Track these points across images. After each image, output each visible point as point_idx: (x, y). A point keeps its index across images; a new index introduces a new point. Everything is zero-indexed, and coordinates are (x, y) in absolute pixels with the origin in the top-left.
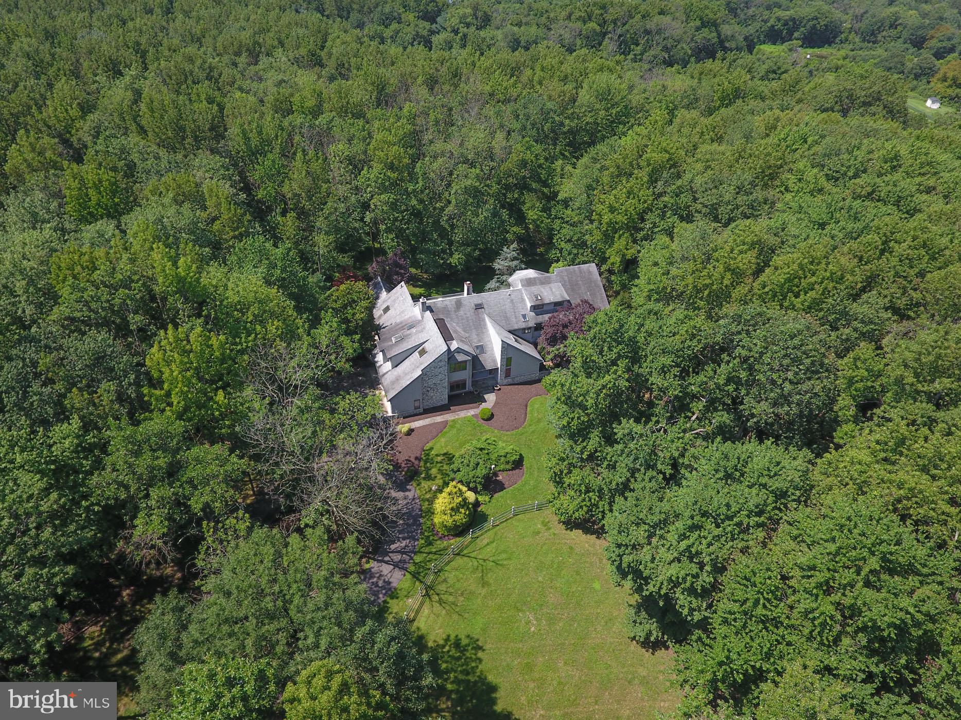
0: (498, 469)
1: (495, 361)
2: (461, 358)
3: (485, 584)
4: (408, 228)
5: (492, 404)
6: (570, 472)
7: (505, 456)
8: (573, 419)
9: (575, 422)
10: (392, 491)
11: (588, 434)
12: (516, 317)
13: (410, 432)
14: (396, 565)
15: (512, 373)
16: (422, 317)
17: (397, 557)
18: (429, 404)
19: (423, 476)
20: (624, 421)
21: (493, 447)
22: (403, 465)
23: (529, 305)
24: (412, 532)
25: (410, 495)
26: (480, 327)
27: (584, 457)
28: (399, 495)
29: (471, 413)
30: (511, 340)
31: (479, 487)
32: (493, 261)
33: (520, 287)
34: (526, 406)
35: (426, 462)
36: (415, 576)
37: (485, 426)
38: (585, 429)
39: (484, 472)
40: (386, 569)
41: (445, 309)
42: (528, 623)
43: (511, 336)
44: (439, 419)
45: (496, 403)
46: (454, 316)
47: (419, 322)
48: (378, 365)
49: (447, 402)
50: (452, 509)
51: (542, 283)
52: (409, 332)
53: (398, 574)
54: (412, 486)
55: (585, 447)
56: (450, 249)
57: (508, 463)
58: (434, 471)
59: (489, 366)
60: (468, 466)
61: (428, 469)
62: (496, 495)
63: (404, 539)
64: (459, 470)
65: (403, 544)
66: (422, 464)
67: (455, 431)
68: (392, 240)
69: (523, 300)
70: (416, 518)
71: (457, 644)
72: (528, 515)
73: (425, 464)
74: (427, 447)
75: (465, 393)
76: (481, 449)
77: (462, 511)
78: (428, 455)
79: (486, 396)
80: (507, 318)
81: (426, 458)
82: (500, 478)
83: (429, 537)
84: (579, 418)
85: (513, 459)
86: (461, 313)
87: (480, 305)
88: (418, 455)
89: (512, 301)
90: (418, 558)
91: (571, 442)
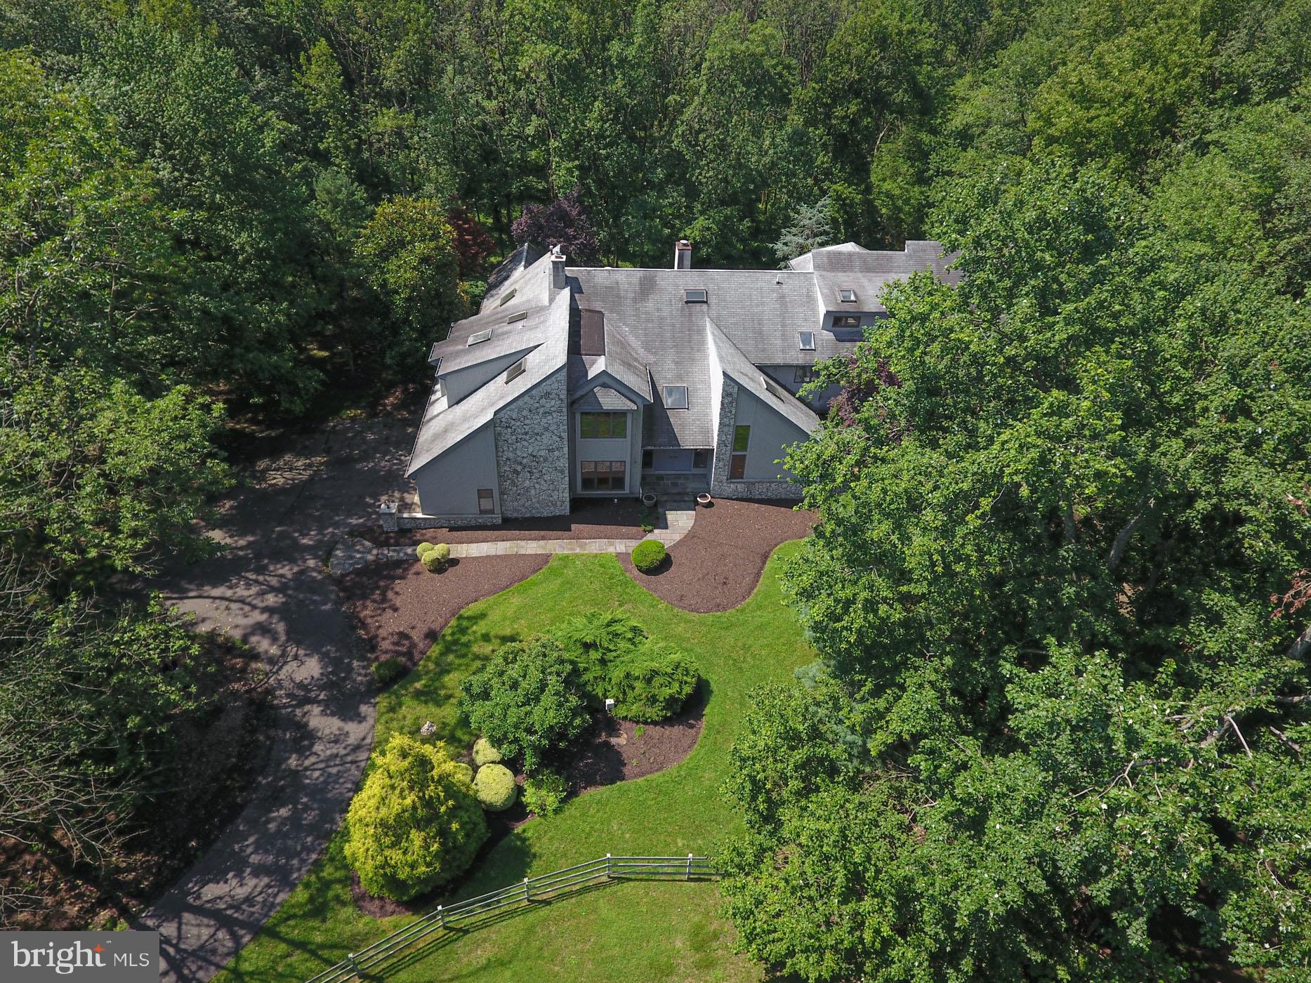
0: (622, 711)
1: (707, 432)
2: (610, 401)
4: (608, 157)
5: (677, 537)
6: (808, 790)
7: (649, 681)
8: (848, 603)
9: (857, 618)
10: (316, 710)
11: (897, 669)
12: (784, 337)
13: (443, 565)
14: (178, 964)
15: (749, 471)
16: (551, 300)
17: (199, 934)
18: (515, 508)
19: (418, 685)
20: (1062, 656)
21: (623, 645)
22: (386, 645)
23: (822, 310)
24: (291, 854)
25: (355, 731)
26: (689, 344)
27: (875, 745)
28: (329, 725)
29: (620, 546)
30: (758, 385)
31: (530, 761)
32: (776, 237)
33: (811, 270)
34: (765, 557)
35: (447, 650)
37: (640, 586)
38: (888, 651)
39: (552, 718)
41: (612, 293)
43: (762, 378)
44: (531, 547)
45: (691, 536)
46: (630, 311)
47: (541, 310)
48: (433, 398)
49: (567, 511)
50: (383, 824)
51: (867, 269)
52: (510, 327)
54: (375, 708)
55: (881, 716)
56: (689, 208)
57: (653, 700)
58: (453, 680)
59: (689, 440)
60: (515, 686)
62: (591, 795)
63: (258, 871)
64: (485, 695)
65: (241, 892)
66: (435, 650)
67: (555, 584)
68: (569, 171)
69: (810, 299)
72: (658, 891)
73: (444, 653)
74: (471, 610)
75: (621, 499)
76: (587, 646)
77: (417, 838)
78: (463, 631)
79: (671, 516)
80: (760, 335)
81: (454, 637)
82: (620, 741)
83: (327, 885)
84: (870, 606)
85: (667, 692)
86: (650, 305)
87: (700, 293)
88: (435, 626)
89: (782, 297)
90: (253, 957)
91: (836, 686)
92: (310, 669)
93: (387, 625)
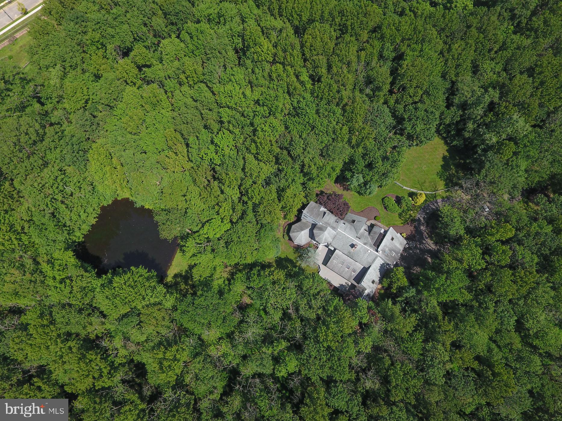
3: (425, 181)
14: (437, 203)
17: (436, 204)
25: (419, 216)
28: (422, 219)
35: (407, 221)
36: (435, 197)
40: (440, 204)
42: (425, 168)
53: (438, 201)
54: (417, 218)
58: (408, 216)
61: (409, 218)
62: (400, 196)
63: (430, 207)
65: (432, 206)
70: (423, 209)
71: (440, 178)
74: (402, 225)
81: (406, 222)
82: (395, 199)
86: (365, 242)
90: (432, 200)
92: (422, 228)
93: (412, 228)
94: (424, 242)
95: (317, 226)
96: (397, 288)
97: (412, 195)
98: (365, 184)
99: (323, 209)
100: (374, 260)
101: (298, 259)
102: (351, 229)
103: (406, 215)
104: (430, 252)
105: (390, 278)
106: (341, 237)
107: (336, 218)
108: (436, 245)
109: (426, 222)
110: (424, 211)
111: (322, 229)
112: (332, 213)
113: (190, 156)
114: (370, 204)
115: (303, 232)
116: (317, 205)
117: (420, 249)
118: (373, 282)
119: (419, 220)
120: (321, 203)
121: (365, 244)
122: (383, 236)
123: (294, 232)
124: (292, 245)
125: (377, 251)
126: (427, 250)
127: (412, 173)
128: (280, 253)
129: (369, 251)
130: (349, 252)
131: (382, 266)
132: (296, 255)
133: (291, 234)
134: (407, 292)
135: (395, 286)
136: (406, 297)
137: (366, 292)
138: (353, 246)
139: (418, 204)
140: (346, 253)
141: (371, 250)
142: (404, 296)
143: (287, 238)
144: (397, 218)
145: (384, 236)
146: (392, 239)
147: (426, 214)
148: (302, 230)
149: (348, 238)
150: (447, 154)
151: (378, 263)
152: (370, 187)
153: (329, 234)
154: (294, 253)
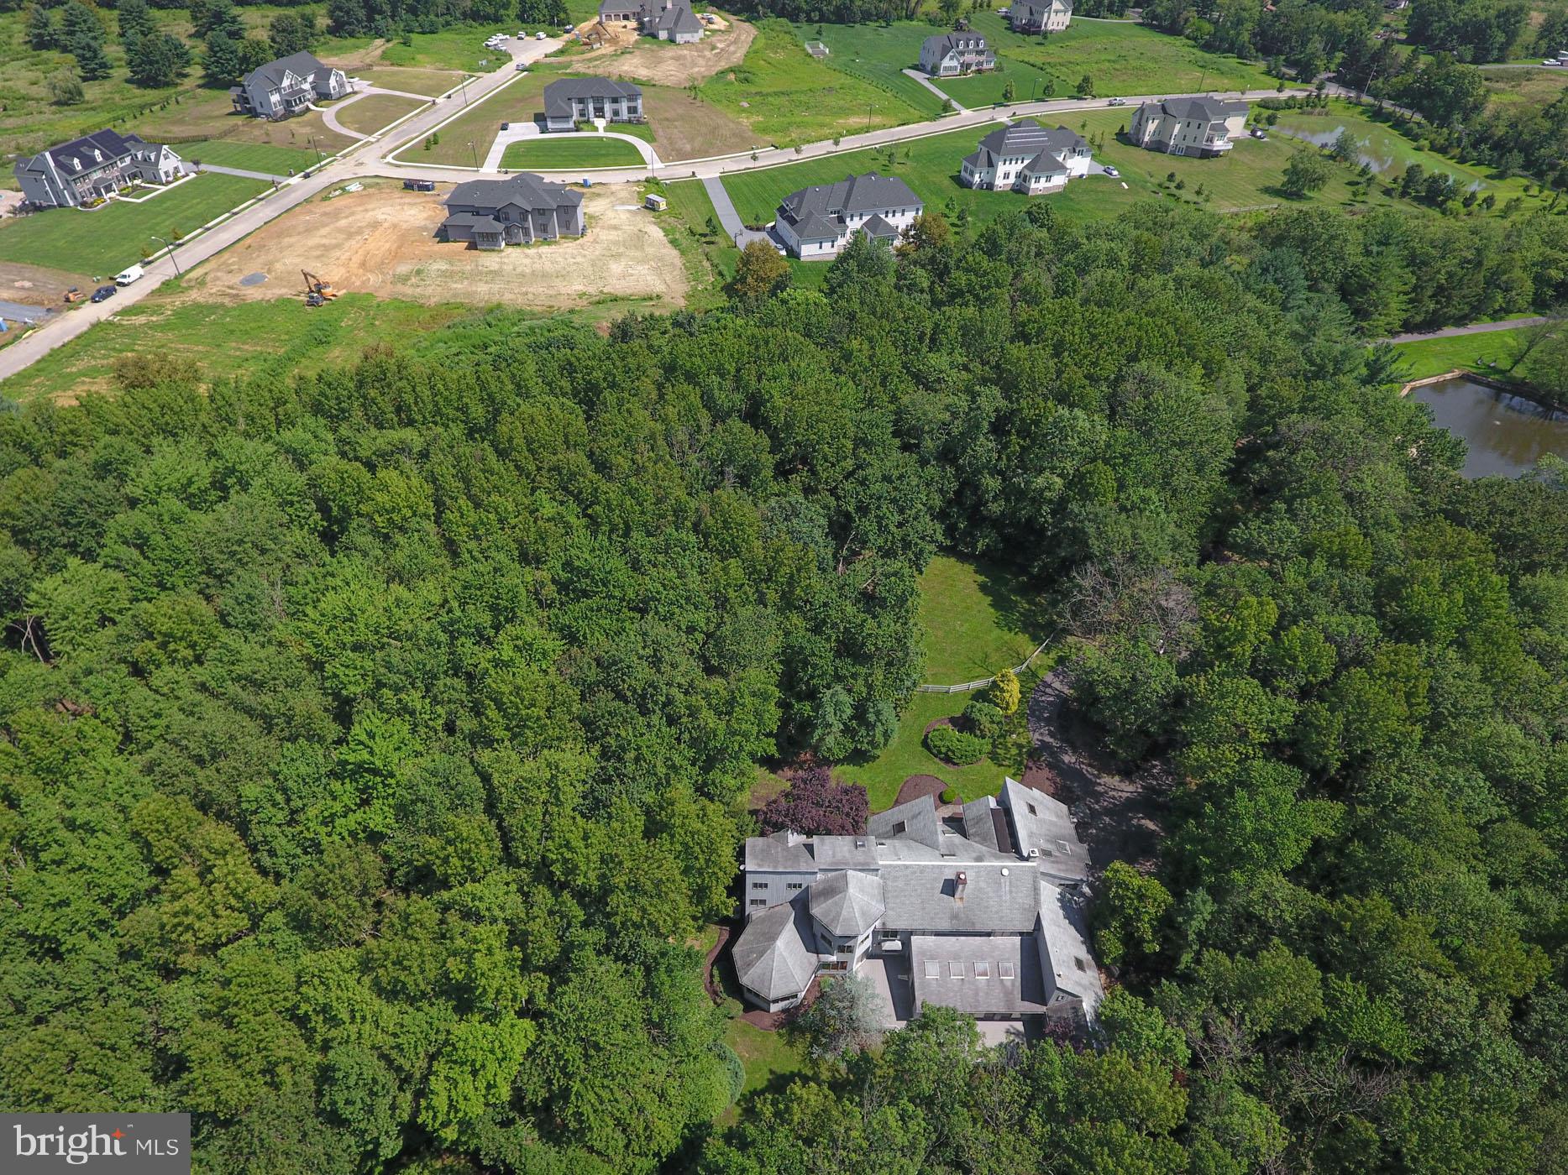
3: (985, 654)
14: (1050, 686)
17: (1048, 690)
25: (1037, 736)
28: (1048, 739)
36: (1034, 675)
40: (1057, 685)
42: (961, 626)
53: (1048, 680)
54: (1036, 744)
58: (1014, 751)
61: (1020, 754)
62: (959, 714)
70: (1032, 714)
71: (1010, 630)
81: (1021, 767)
90: (1033, 685)
93: (1047, 773)
94: (1099, 788)
95: (812, 891)
96: (1155, 933)
97: (981, 695)
98: (860, 713)
99: (794, 839)
100: (1036, 890)
101: (817, 1051)
102: (909, 847)
103: (1007, 749)
104: (1131, 805)
105: (1115, 911)
106: (900, 884)
107: (849, 838)
108: (1132, 782)
109: (1062, 741)
110: (1039, 719)
111: (833, 890)
112: (829, 833)
113: (267, 861)
114: (901, 773)
115: (780, 943)
116: (770, 840)
117: (1107, 812)
118: (1080, 964)
119: (1045, 746)
120: (779, 827)
121: (979, 859)
122: (1004, 814)
123: (749, 965)
124: (768, 1021)
125: (1022, 858)
126: (1123, 804)
127: (944, 650)
128: (743, 1074)
129: (1005, 872)
130: (955, 917)
131: (1065, 904)
132: (800, 1047)
133: (745, 980)
134: (1190, 914)
135: (1145, 929)
136: (1199, 934)
137: (1087, 1006)
138: (951, 887)
139: (1014, 708)
140: (945, 925)
141: (1008, 864)
142: (1192, 937)
143: (737, 1007)
144: (994, 769)
145: (1008, 812)
146: (1032, 809)
147: (1048, 721)
148: (773, 938)
149: (923, 869)
150: (981, 578)
151: (1050, 895)
152: (878, 713)
153: (862, 890)
154: (791, 1044)
